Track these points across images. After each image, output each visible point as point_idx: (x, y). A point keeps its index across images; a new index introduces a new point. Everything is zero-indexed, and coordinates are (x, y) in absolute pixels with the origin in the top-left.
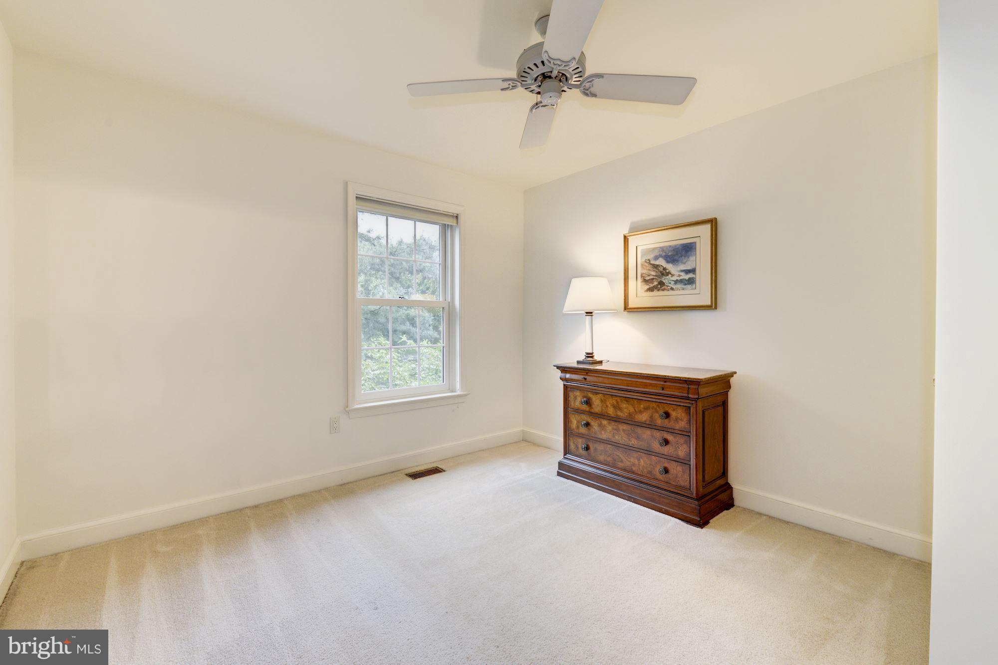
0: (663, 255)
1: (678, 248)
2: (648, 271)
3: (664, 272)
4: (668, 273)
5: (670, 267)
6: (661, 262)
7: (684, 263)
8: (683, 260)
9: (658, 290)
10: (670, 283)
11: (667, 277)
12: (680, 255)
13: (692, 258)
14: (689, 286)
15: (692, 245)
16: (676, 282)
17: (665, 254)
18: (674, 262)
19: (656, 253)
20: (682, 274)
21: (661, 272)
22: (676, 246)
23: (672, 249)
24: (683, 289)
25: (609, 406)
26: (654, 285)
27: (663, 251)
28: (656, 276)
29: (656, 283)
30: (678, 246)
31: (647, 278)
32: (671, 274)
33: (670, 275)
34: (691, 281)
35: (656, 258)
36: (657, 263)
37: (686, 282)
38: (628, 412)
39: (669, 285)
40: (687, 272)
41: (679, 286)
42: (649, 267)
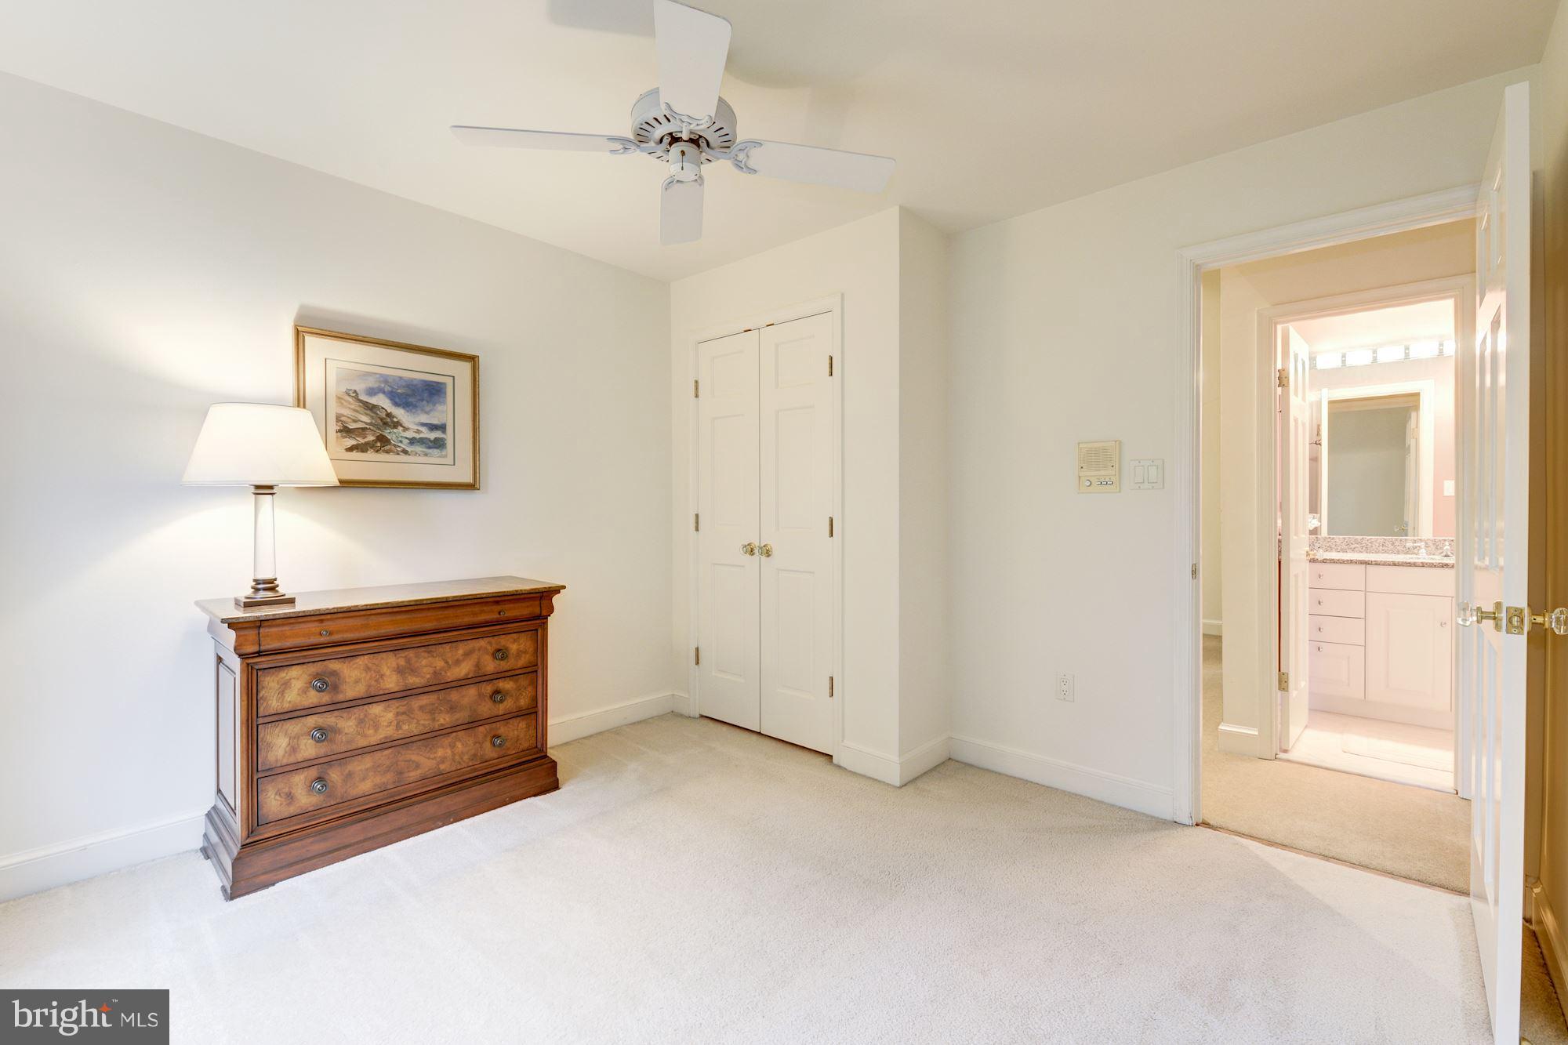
0: (386, 390)
1: (415, 386)
2: (354, 414)
3: (389, 420)
4: (397, 425)
5: (399, 413)
6: (382, 401)
7: (427, 413)
8: (423, 406)
9: (377, 451)
10: (401, 442)
11: (395, 430)
12: (419, 398)
13: (440, 407)
14: (436, 451)
15: (442, 386)
16: (412, 441)
17: (390, 389)
18: (408, 407)
19: (372, 383)
20: (423, 429)
21: (382, 419)
22: (412, 380)
23: (404, 384)
24: (426, 455)
25: (388, 673)
26: (366, 440)
27: (386, 382)
28: (370, 424)
29: (371, 438)
30: (415, 382)
31: (352, 426)
32: (401, 426)
33: (400, 428)
34: (439, 444)
35: (372, 392)
36: (373, 401)
37: (431, 444)
38: (431, 670)
39: (399, 444)
40: (433, 427)
41: (419, 449)
42: (355, 405)
